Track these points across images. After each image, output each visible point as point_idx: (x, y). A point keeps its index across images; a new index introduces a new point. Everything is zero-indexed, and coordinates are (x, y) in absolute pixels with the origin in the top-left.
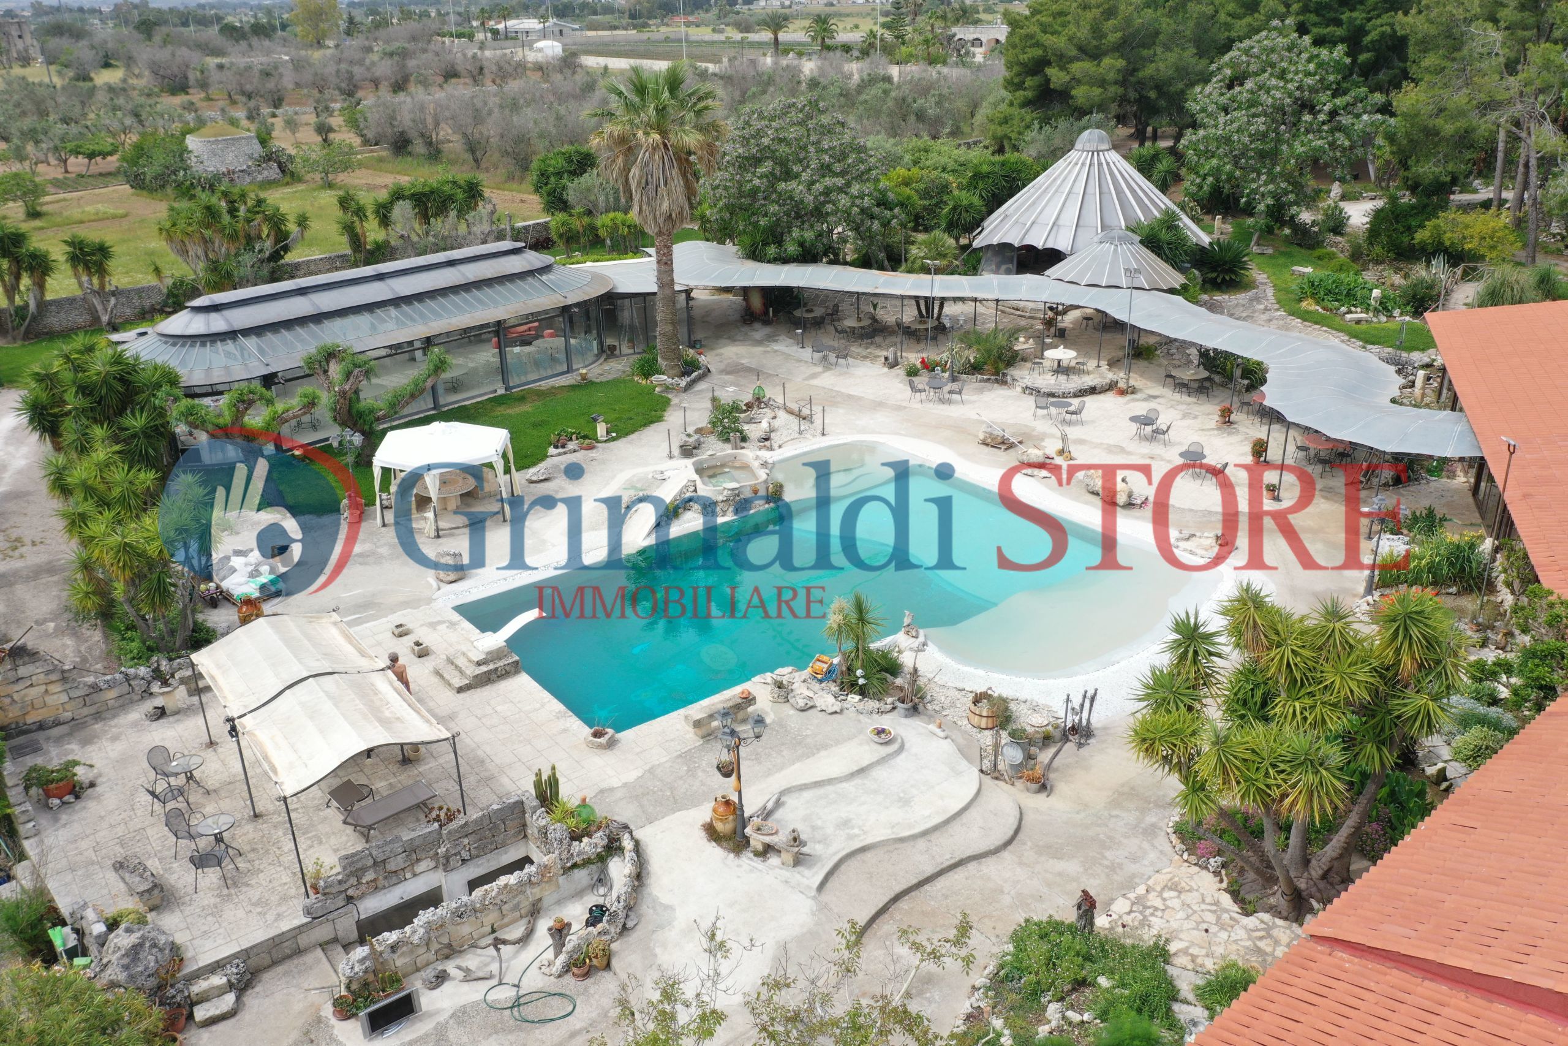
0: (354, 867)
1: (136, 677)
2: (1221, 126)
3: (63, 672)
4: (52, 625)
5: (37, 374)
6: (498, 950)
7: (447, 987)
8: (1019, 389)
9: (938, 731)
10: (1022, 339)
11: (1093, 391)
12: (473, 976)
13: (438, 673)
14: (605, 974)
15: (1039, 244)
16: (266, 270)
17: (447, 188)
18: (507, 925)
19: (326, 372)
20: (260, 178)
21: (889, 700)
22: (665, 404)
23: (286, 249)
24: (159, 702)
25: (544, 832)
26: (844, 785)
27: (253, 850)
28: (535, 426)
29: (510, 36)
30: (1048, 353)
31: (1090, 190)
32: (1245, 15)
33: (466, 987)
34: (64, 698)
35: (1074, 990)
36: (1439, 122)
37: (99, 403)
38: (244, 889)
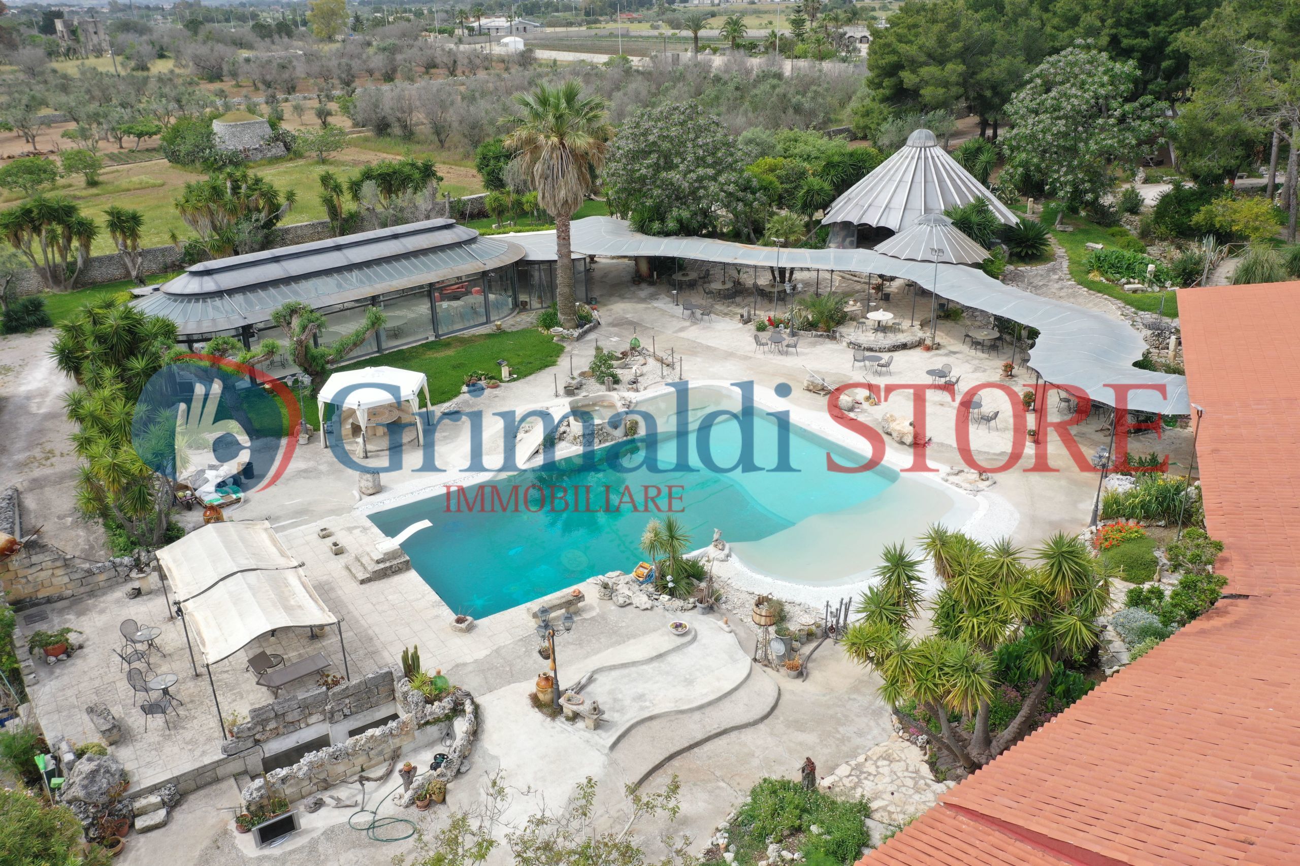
0: (260, 717)
1: (121, 564)
2: (1030, 127)
3: (65, 560)
4: (70, 519)
5: (66, 326)
6: (363, 785)
7: (323, 811)
8: (845, 344)
9: (724, 626)
10: (851, 303)
11: (904, 347)
12: (342, 804)
13: (348, 568)
14: (441, 807)
15: (874, 224)
16: (260, 237)
17: (407, 170)
18: (373, 766)
19: (289, 323)
20: (269, 155)
21: (692, 600)
22: (560, 350)
23: (277, 218)
24: (136, 585)
25: (405, 695)
26: (645, 667)
27: (192, 701)
28: (454, 367)
29: (484, 33)
30: (871, 315)
31: (917, 179)
32: (1067, 28)
33: (337, 811)
34: (66, 579)
35: (792, 834)
36: (1212, 125)
37: (111, 349)
38: (181, 731)
